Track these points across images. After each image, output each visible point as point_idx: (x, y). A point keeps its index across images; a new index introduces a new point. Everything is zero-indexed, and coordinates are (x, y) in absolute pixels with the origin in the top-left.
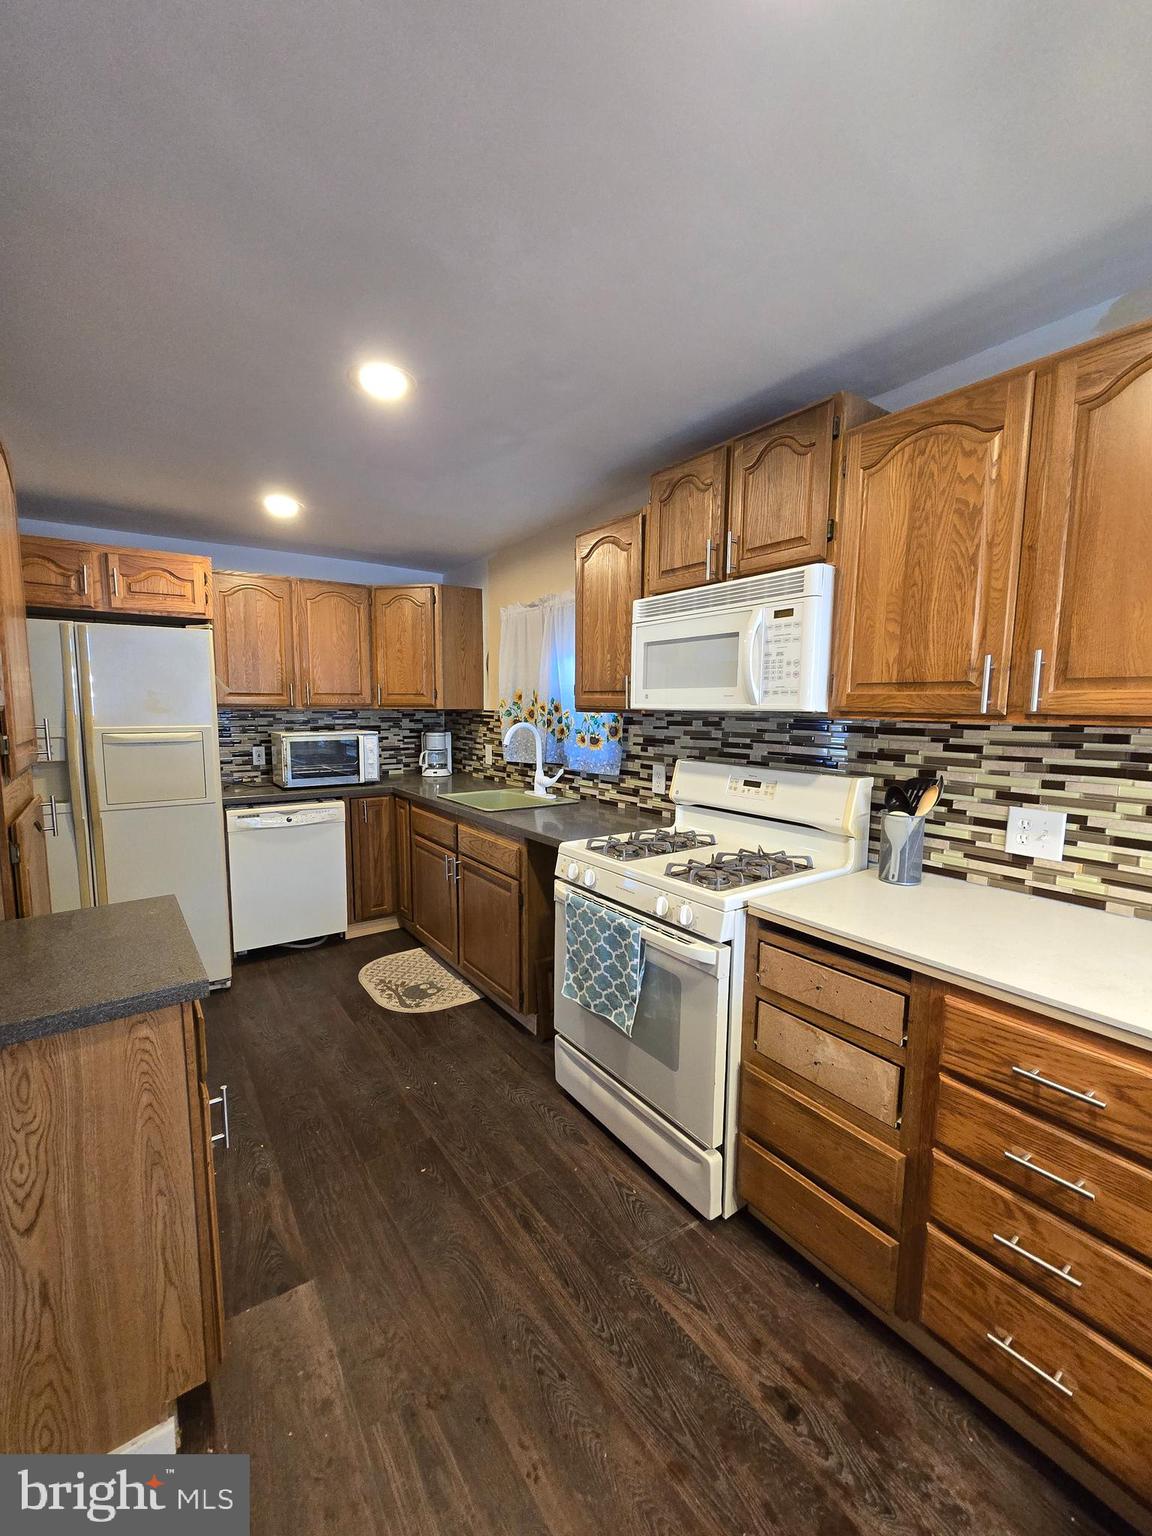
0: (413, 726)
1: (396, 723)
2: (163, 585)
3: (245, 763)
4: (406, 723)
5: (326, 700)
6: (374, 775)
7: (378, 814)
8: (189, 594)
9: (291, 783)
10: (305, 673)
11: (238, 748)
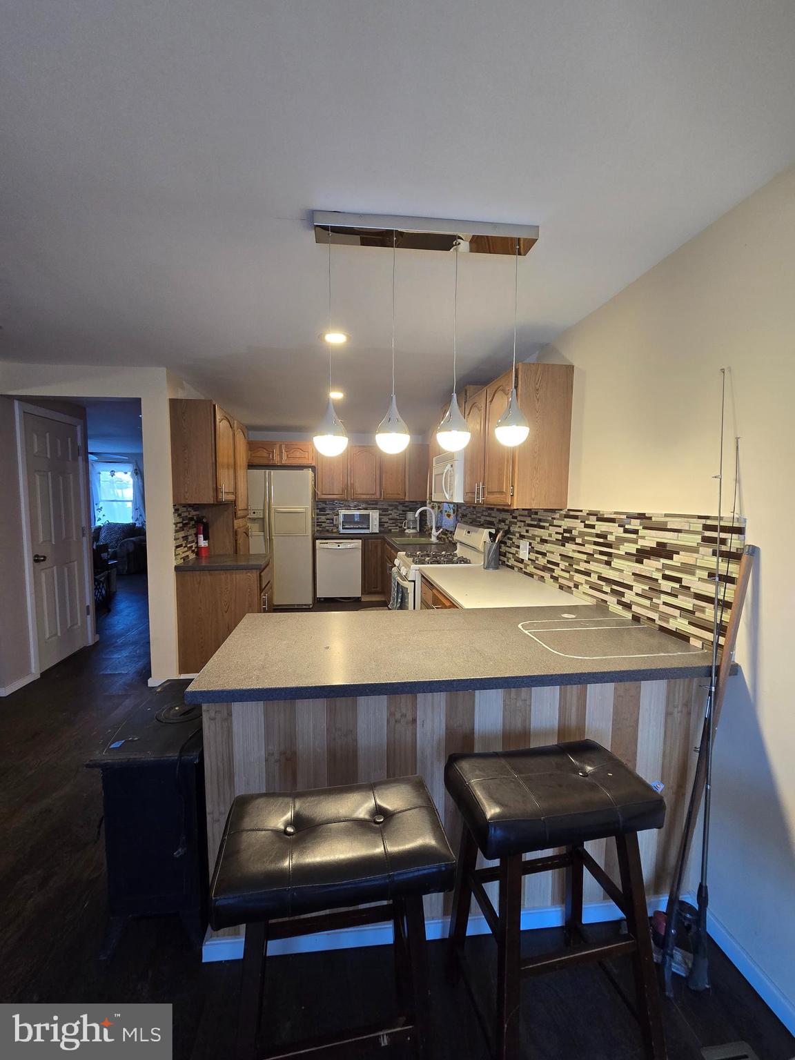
0: (404, 508)
1: (396, 507)
2: (298, 454)
3: (331, 523)
4: (400, 507)
5: (359, 496)
6: (376, 530)
7: (376, 547)
8: (307, 456)
9: (342, 531)
10: (352, 485)
11: (328, 517)
